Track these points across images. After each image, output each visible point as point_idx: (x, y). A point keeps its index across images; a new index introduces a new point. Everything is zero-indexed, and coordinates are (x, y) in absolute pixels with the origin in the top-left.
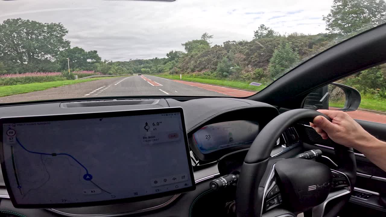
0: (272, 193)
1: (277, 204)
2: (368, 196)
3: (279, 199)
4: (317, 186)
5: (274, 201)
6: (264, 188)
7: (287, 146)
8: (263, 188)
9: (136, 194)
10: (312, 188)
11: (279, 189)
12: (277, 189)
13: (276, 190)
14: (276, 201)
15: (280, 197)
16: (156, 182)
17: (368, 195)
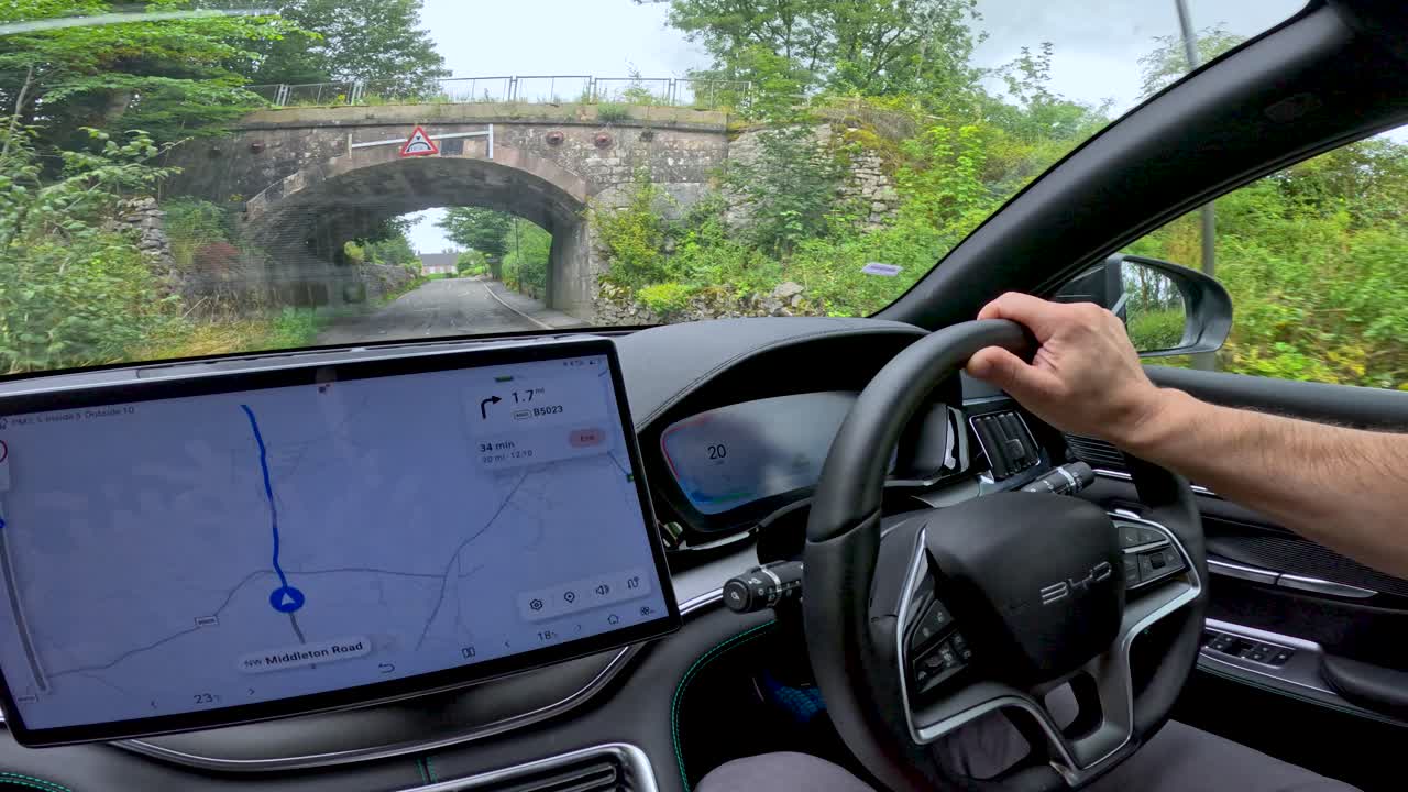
0: (926, 633)
1: (952, 666)
2: (1282, 657)
3: (959, 648)
4: (1068, 582)
5: (941, 657)
6: (896, 617)
7: (997, 480)
8: (892, 618)
9: (469, 651)
10: (1052, 594)
11: (949, 615)
12: (944, 615)
13: (940, 619)
14: (948, 657)
15: (958, 639)
16: (536, 605)
17: (1283, 651)
